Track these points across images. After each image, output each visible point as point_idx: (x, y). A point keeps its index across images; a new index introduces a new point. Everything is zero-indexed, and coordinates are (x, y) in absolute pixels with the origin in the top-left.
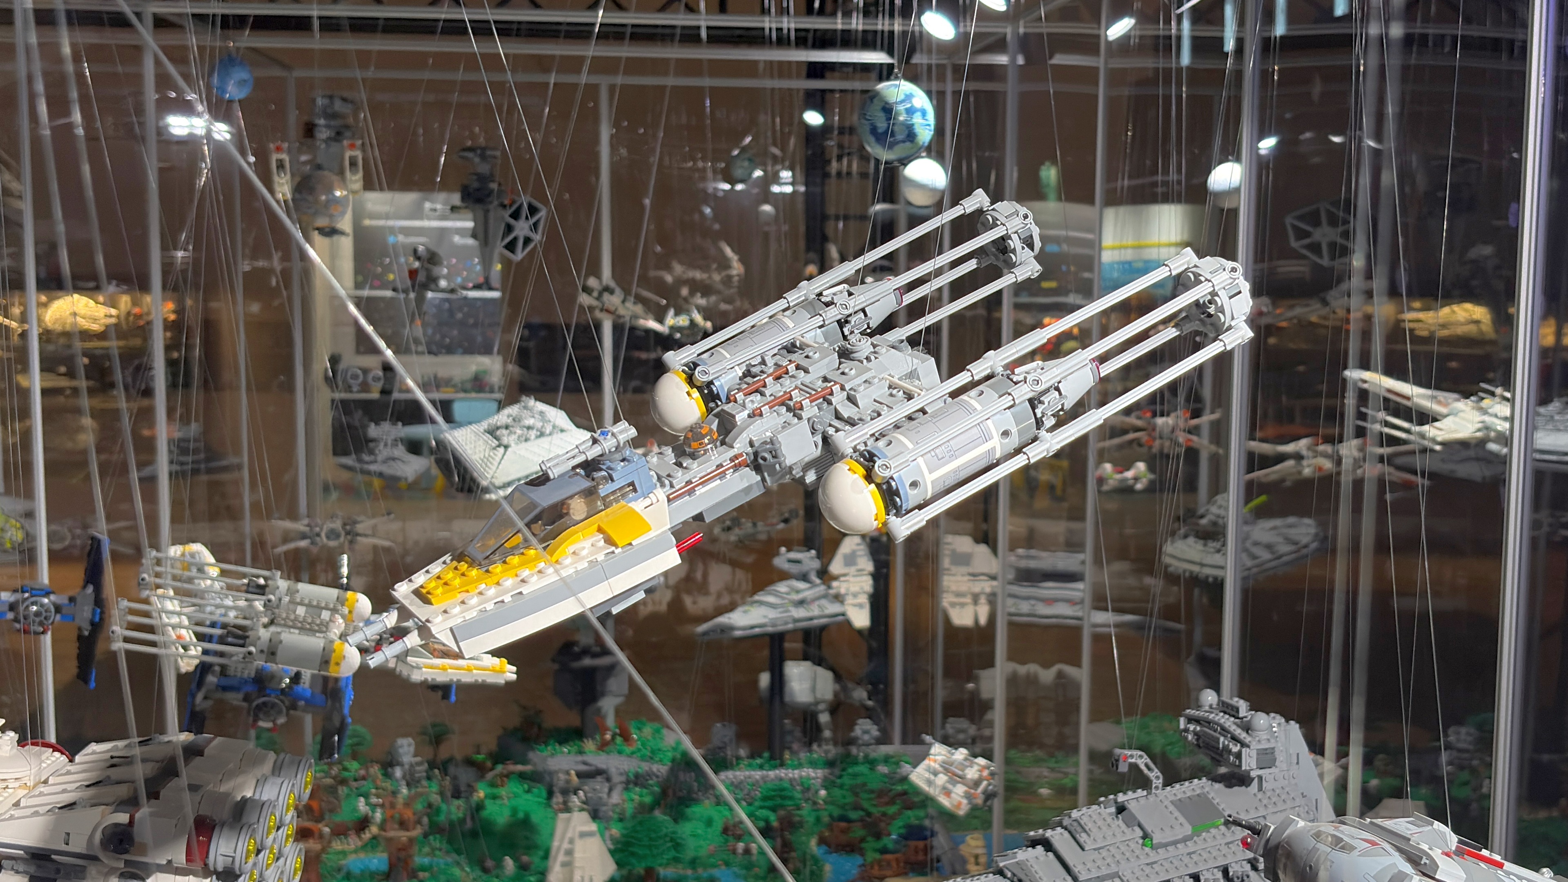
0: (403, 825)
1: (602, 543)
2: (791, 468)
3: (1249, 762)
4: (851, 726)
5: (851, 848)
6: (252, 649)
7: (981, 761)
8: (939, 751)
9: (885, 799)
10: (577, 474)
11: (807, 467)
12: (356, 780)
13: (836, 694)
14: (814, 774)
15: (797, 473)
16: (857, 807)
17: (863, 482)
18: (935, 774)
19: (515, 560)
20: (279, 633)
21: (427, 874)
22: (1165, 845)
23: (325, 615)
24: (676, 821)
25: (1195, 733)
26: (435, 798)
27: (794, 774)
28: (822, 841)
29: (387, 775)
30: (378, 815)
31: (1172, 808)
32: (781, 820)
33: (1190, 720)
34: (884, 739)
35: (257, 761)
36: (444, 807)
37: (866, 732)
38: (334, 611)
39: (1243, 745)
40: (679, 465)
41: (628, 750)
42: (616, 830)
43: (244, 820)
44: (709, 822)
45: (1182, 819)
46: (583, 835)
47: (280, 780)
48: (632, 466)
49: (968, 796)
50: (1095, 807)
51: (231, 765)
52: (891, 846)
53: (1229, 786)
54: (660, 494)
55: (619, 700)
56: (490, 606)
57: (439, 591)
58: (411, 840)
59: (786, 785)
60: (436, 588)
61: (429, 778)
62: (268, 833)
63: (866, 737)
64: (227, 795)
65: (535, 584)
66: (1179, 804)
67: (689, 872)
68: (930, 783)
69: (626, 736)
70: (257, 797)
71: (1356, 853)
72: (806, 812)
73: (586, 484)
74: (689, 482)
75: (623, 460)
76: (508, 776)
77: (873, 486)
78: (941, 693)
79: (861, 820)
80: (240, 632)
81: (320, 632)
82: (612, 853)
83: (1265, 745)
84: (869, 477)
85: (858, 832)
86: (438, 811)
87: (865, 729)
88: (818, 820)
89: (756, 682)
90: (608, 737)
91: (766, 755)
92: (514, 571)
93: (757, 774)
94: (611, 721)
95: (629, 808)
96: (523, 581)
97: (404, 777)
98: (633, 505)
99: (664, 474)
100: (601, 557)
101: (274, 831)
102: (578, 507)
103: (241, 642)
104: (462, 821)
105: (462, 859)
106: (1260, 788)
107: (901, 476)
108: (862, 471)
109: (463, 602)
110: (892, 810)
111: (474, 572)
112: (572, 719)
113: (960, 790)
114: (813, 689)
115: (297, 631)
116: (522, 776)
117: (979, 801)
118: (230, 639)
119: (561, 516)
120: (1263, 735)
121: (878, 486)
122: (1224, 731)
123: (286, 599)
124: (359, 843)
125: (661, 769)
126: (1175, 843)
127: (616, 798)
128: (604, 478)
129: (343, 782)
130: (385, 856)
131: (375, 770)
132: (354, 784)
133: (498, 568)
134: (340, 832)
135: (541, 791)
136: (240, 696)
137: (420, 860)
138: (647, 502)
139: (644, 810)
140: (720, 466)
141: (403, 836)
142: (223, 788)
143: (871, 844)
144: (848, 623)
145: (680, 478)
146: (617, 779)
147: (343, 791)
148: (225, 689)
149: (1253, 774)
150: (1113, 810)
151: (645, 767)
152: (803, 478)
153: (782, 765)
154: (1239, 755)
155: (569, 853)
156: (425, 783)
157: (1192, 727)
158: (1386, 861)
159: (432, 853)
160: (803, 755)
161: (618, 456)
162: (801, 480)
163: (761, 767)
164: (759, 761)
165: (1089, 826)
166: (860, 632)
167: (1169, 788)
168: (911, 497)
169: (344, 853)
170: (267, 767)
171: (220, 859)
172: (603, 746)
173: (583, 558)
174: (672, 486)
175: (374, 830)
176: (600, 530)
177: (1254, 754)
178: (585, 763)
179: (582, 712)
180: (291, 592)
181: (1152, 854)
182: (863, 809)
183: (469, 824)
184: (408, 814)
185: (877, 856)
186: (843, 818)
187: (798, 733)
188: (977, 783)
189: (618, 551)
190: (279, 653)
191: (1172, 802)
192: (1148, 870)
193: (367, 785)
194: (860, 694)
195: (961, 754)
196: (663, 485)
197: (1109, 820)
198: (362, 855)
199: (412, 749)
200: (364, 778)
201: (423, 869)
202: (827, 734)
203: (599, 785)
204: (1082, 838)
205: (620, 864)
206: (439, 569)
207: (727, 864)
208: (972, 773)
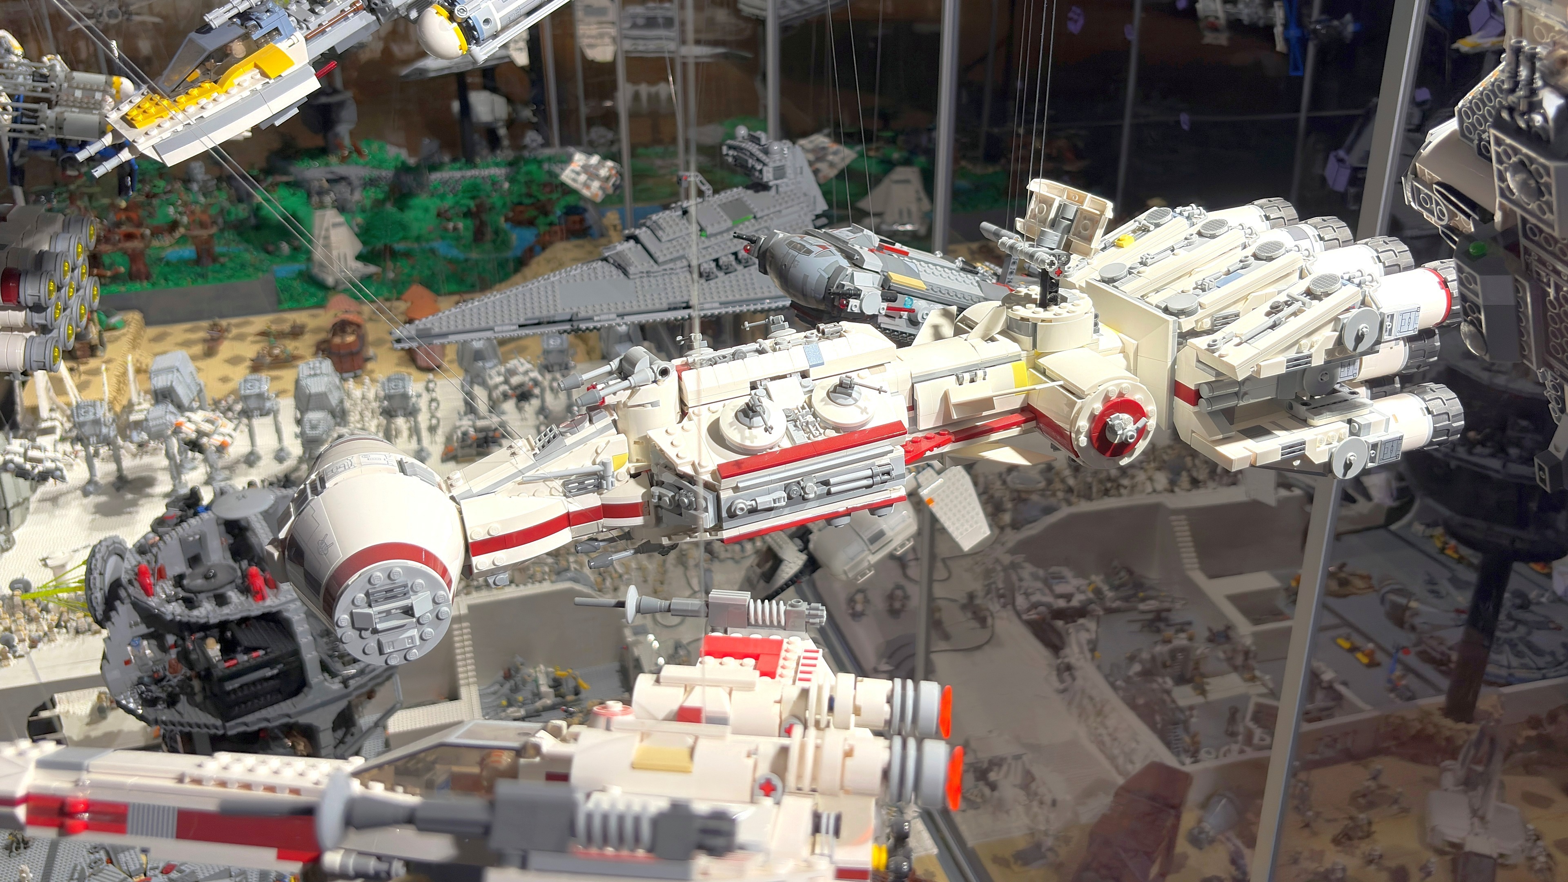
0: (203, 225)
1: (259, 76)
2: (397, 10)
3: (768, 176)
4: (522, 136)
5: (531, 223)
6: (44, 126)
7: (610, 163)
8: (579, 158)
9: (548, 189)
10: (234, 23)
11: (409, 7)
12: (165, 193)
13: (509, 114)
14: (498, 172)
15: (402, 12)
16: (530, 195)
17: (447, 22)
18: (578, 173)
19: (194, 92)
20: (62, 113)
21: (226, 259)
22: (715, 235)
23: (98, 96)
24: (401, 209)
25: (734, 157)
26: (226, 205)
27: (486, 172)
28: (507, 220)
29: (188, 189)
30: (185, 219)
31: (718, 209)
32: (477, 206)
33: (730, 147)
34: (547, 144)
35: (51, 222)
36: (233, 209)
37: (533, 141)
38: (105, 92)
39: (765, 164)
40: (312, 11)
41: (361, 161)
42: (359, 219)
43: (44, 269)
44: (426, 210)
45: (725, 217)
46: (335, 225)
47: (68, 236)
48: (275, 16)
49: (601, 188)
50: (667, 212)
51: (29, 227)
52: (556, 221)
53: (757, 191)
54: (299, 35)
55: (351, 126)
56: (180, 128)
57: (140, 118)
58: (211, 236)
59: (479, 181)
60: (138, 115)
61: (219, 189)
62: (65, 276)
63: (534, 144)
64: (27, 250)
65: (211, 110)
66: (724, 206)
67: (416, 246)
68: (574, 180)
69: (359, 152)
70: (52, 250)
71: (813, 255)
72: (496, 199)
73: (242, 31)
74: (320, 25)
75: (268, 11)
76: (277, 184)
77: (455, 24)
78: (584, 110)
79: (533, 204)
80: (31, 114)
81: (95, 109)
82: (358, 235)
83: (778, 164)
84: (452, 18)
85: (532, 213)
86: (229, 213)
87: (532, 138)
88: (504, 205)
89: (449, 108)
90: (346, 153)
91: (463, 160)
92: (195, 101)
93: (458, 174)
94: (347, 141)
95: (368, 203)
96: (202, 108)
97: (200, 189)
98: (279, 45)
99: (301, 19)
100: (259, 87)
101: (69, 274)
102: (238, 48)
103: (33, 121)
104: (248, 218)
105: (251, 248)
106: (777, 191)
107: (476, 16)
108: (446, 13)
109: (159, 126)
110: (555, 196)
111: (165, 102)
112: (319, 141)
113: (596, 185)
114: (493, 111)
115: (77, 110)
116: (288, 184)
117: (610, 191)
118: (24, 120)
119: (227, 55)
120: (777, 157)
121: (459, 24)
122: (752, 155)
123: (66, 85)
124: (173, 241)
125: (387, 173)
126: (721, 233)
127: (357, 196)
128: (254, 26)
129: (155, 195)
130: (193, 248)
131: (178, 185)
132: (165, 197)
133: (182, 99)
134: (157, 232)
135: (301, 194)
136: (49, 152)
137: (219, 249)
138: (290, 42)
139: (378, 204)
140: (343, 11)
141: (204, 233)
142: (25, 244)
143: (541, 220)
144: (512, 63)
145: (314, 22)
146: (356, 182)
147: (156, 202)
148: (36, 148)
149: (771, 184)
150: (680, 213)
151: (375, 173)
152: (407, 16)
153: (475, 166)
154: (761, 171)
155: (327, 238)
156: (216, 193)
157: (731, 152)
158: (832, 259)
159: (227, 244)
160: (490, 159)
161: (263, 8)
162: (407, 17)
163: (460, 169)
164: (458, 165)
165: (664, 225)
166: (523, 68)
167: (717, 196)
168: (485, 30)
169: (162, 248)
170: (58, 226)
171: (29, 298)
172: (344, 160)
173: (246, 88)
174: (308, 28)
175: (182, 230)
176: (256, 66)
177: (771, 170)
178: (332, 173)
179: (325, 137)
180: (69, 79)
181: (707, 241)
182: (535, 197)
183: (253, 221)
184: (205, 218)
185: (547, 228)
186: (520, 204)
187: (484, 143)
188: (607, 179)
189: (271, 82)
190: (65, 127)
191: (719, 206)
192: (704, 252)
193: (173, 197)
194: (527, 113)
195: (595, 159)
196: (301, 28)
197: (677, 220)
198: (177, 248)
199: (203, 170)
200: (170, 192)
201: (224, 255)
202: (506, 142)
203: (342, 188)
204: (660, 233)
205: (364, 243)
206: (139, 99)
207: (443, 238)
208: (603, 172)
